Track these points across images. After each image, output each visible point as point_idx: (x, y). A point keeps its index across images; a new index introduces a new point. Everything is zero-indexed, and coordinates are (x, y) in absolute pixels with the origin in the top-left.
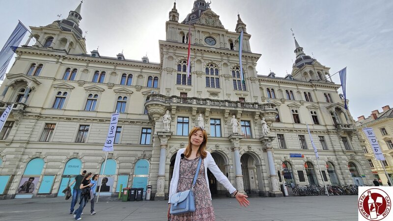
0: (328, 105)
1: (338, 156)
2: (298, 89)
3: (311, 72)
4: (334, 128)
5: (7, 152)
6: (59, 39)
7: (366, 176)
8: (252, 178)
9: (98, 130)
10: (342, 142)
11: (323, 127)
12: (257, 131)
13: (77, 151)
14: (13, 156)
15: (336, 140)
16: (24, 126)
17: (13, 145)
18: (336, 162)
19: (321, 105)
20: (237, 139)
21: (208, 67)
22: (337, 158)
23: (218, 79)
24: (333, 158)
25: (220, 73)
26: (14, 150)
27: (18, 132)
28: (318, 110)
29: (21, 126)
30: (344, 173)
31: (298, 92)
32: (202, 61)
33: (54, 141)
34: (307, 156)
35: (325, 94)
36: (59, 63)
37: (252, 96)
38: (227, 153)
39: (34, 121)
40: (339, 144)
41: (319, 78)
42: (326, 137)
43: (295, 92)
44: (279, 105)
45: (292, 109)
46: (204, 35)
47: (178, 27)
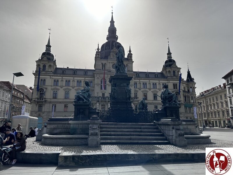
0: (173, 90)
2: (159, 82)
3: (169, 71)
6: (48, 66)
9: (71, 106)
13: (65, 115)
17: (45, 113)
29: (45, 106)
33: (57, 111)
35: (174, 84)
36: (51, 78)
39: (49, 104)
41: (173, 76)
43: (157, 84)
44: (147, 91)
45: (154, 93)
46: (112, 64)
47: (100, 61)
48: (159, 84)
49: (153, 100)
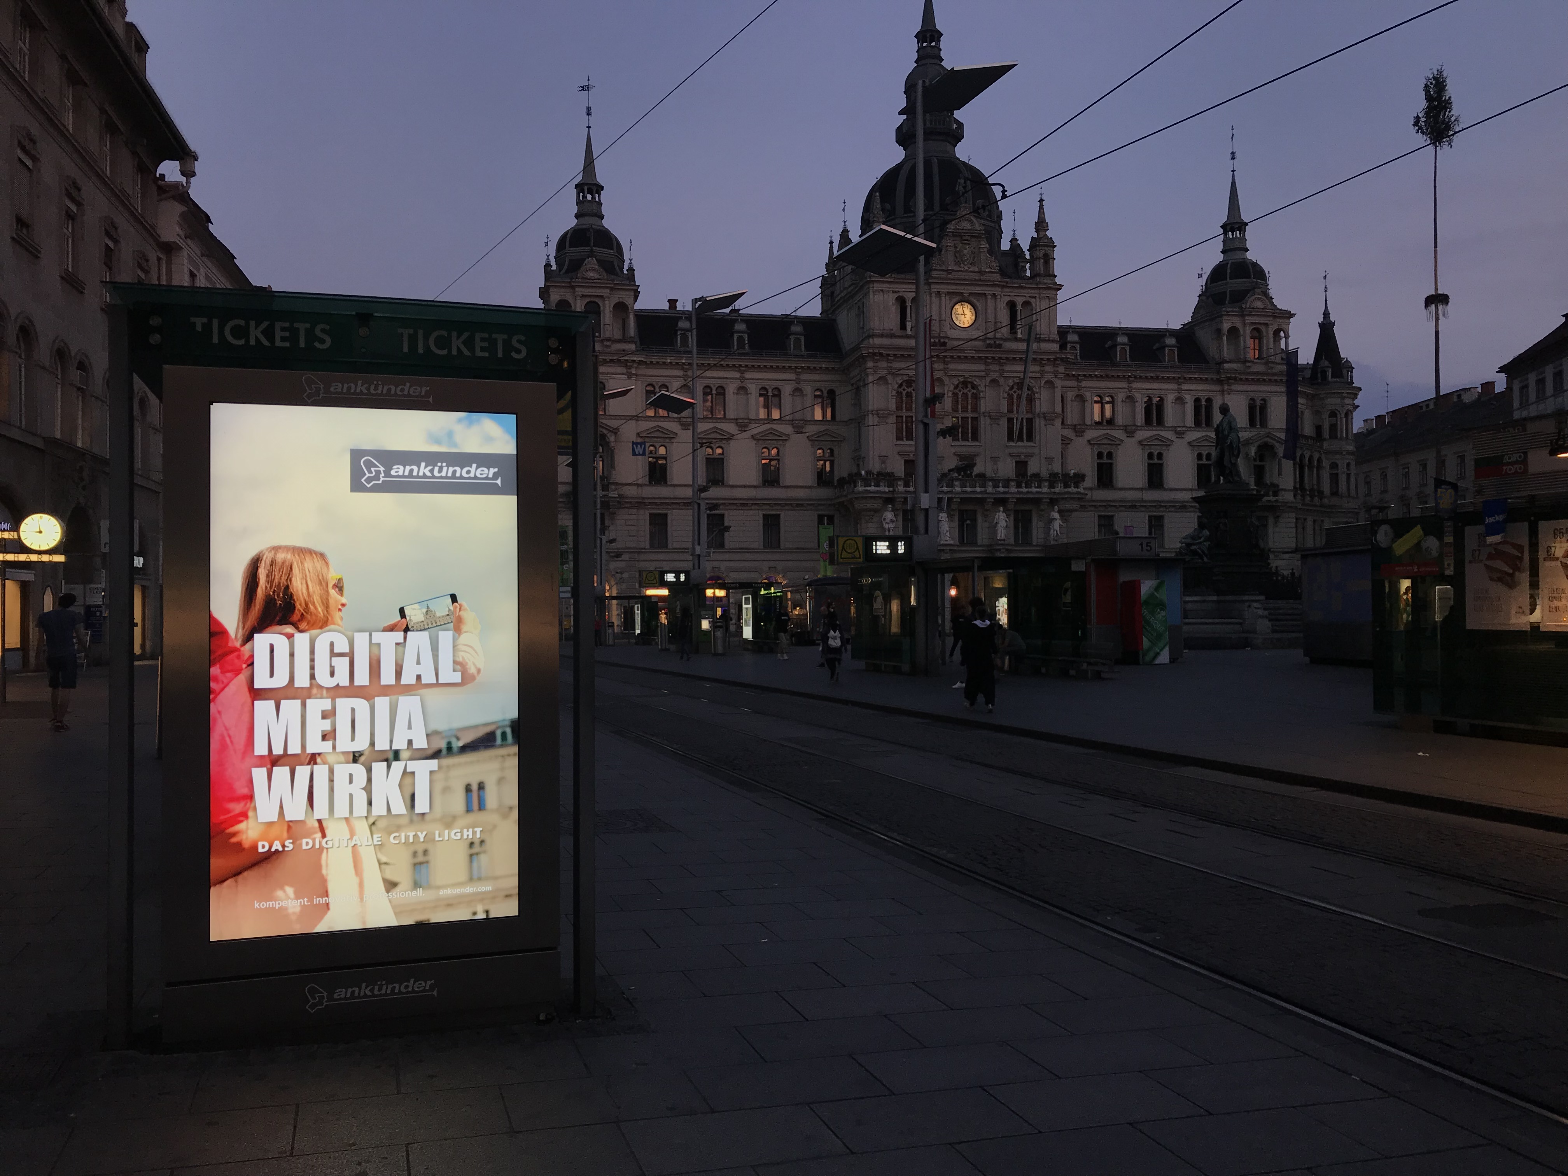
2: (1179, 390)
3: (1233, 331)
5: (616, 568)
6: (611, 309)
9: (741, 524)
13: (716, 564)
14: (626, 575)
16: (623, 522)
17: (619, 557)
21: (957, 391)
23: (976, 420)
25: (984, 406)
26: (623, 564)
27: (619, 533)
29: (619, 522)
32: (946, 380)
35: (1252, 401)
36: (634, 378)
37: (1043, 454)
39: (634, 511)
41: (1249, 355)
43: (1170, 398)
44: (1118, 442)
45: (1149, 451)
46: (950, 300)
47: (892, 286)
48: (1180, 400)
49: (1142, 489)
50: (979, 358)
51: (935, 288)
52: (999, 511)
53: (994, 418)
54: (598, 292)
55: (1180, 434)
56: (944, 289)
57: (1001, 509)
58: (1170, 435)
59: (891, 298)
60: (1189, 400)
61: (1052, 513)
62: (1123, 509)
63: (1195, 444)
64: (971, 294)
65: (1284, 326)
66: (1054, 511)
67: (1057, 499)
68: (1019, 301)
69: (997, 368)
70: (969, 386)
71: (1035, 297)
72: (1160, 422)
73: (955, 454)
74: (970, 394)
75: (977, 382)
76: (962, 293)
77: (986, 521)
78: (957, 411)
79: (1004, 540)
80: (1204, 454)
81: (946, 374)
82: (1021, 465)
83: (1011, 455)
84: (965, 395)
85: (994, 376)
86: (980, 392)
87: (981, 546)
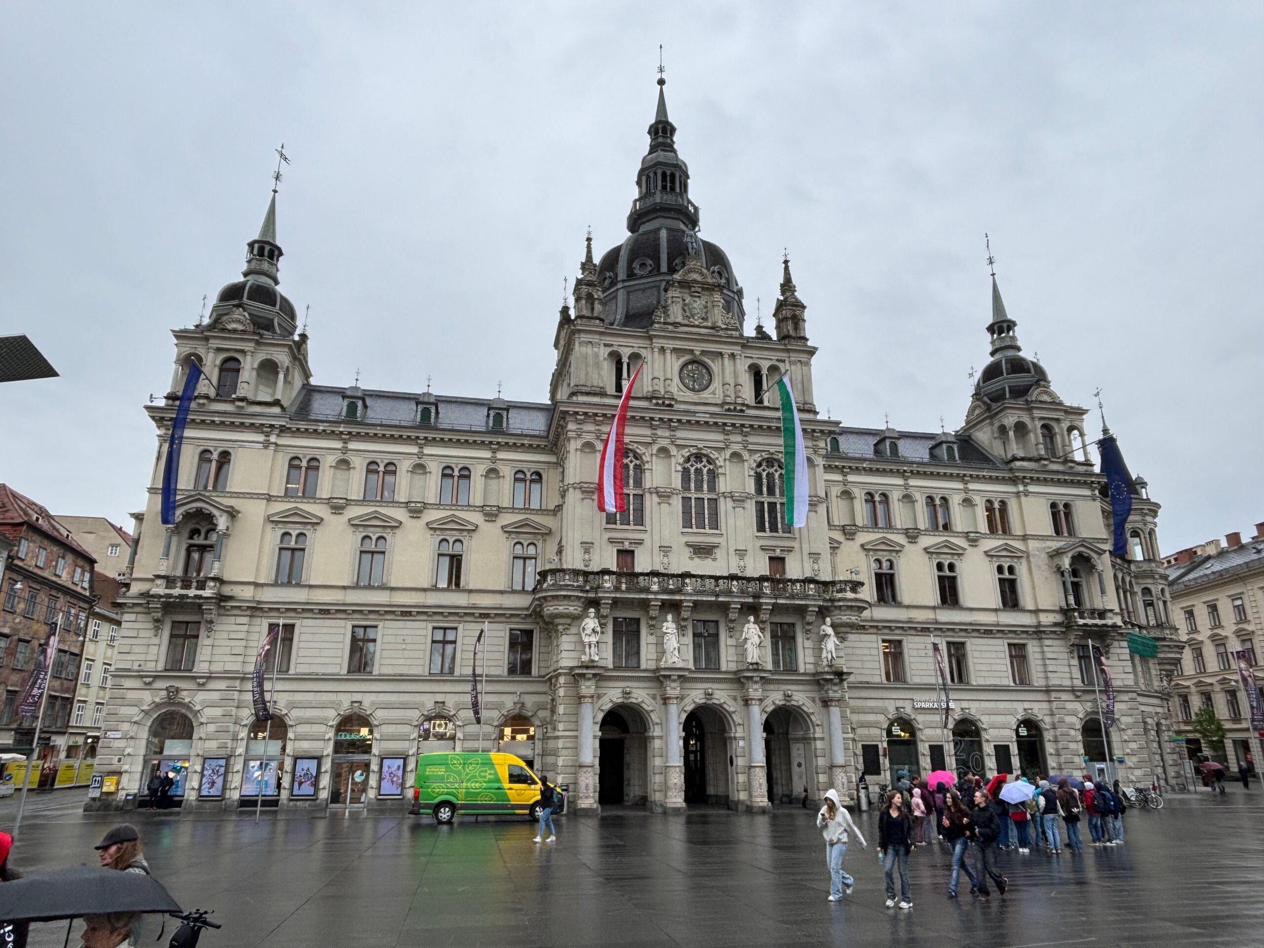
0: (1055, 545)
1: (1054, 705)
2: (966, 491)
3: (1021, 429)
4: (1059, 618)
5: (204, 701)
6: (256, 366)
7: (1126, 758)
8: (799, 765)
9: (400, 640)
10: (1075, 662)
11: (1028, 615)
12: (809, 652)
13: (357, 697)
14: (218, 712)
15: (1061, 656)
16: (225, 635)
17: (212, 685)
18: (1047, 719)
19: (1032, 544)
20: (755, 679)
21: (688, 466)
22: (1051, 710)
23: (714, 502)
24: (1039, 710)
25: (723, 485)
26: (216, 696)
27: (217, 651)
28: (1024, 561)
29: (218, 635)
30: (1062, 752)
31: (967, 502)
32: (673, 451)
33: (298, 671)
34: (965, 705)
35: (1053, 505)
36: (272, 447)
37: (806, 551)
38: (732, 709)
39: (245, 620)
40: (1067, 669)
41: (1043, 452)
42: (1033, 649)
43: (955, 501)
44: (898, 548)
45: (938, 561)
46: (678, 358)
47: (603, 338)
49: (934, 608)
50: (716, 423)
51: (658, 343)
52: (749, 622)
53: (738, 500)
54: (239, 345)
55: (973, 542)
56: (670, 344)
57: (752, 618)
58: (961, 542)
59: (604, 352)
60: (980, 503)
61: (823, 627)
62: (913, 632)
63: (992, 553)
64: (703, 353)
65: (1076, 423)
66: (825, 624)
67: (827, 608)
68: (765, 365)
69: (739, 438)
70: (704, 460)
71: (784, 361)
72: (946, 527)
73: (688, 545)
74: (705, 470)
75: (714, 455)
76: (692, 351)
77: (731, 637)
78: (689, 489)
79: (757, 664)
80: (1006, 566)
81: (673, 443)
82: (777, 562)
83: (763, 549)
84: (698, 472)
85: (736, 448)
86: (717, 467)
87: (726, 672)
